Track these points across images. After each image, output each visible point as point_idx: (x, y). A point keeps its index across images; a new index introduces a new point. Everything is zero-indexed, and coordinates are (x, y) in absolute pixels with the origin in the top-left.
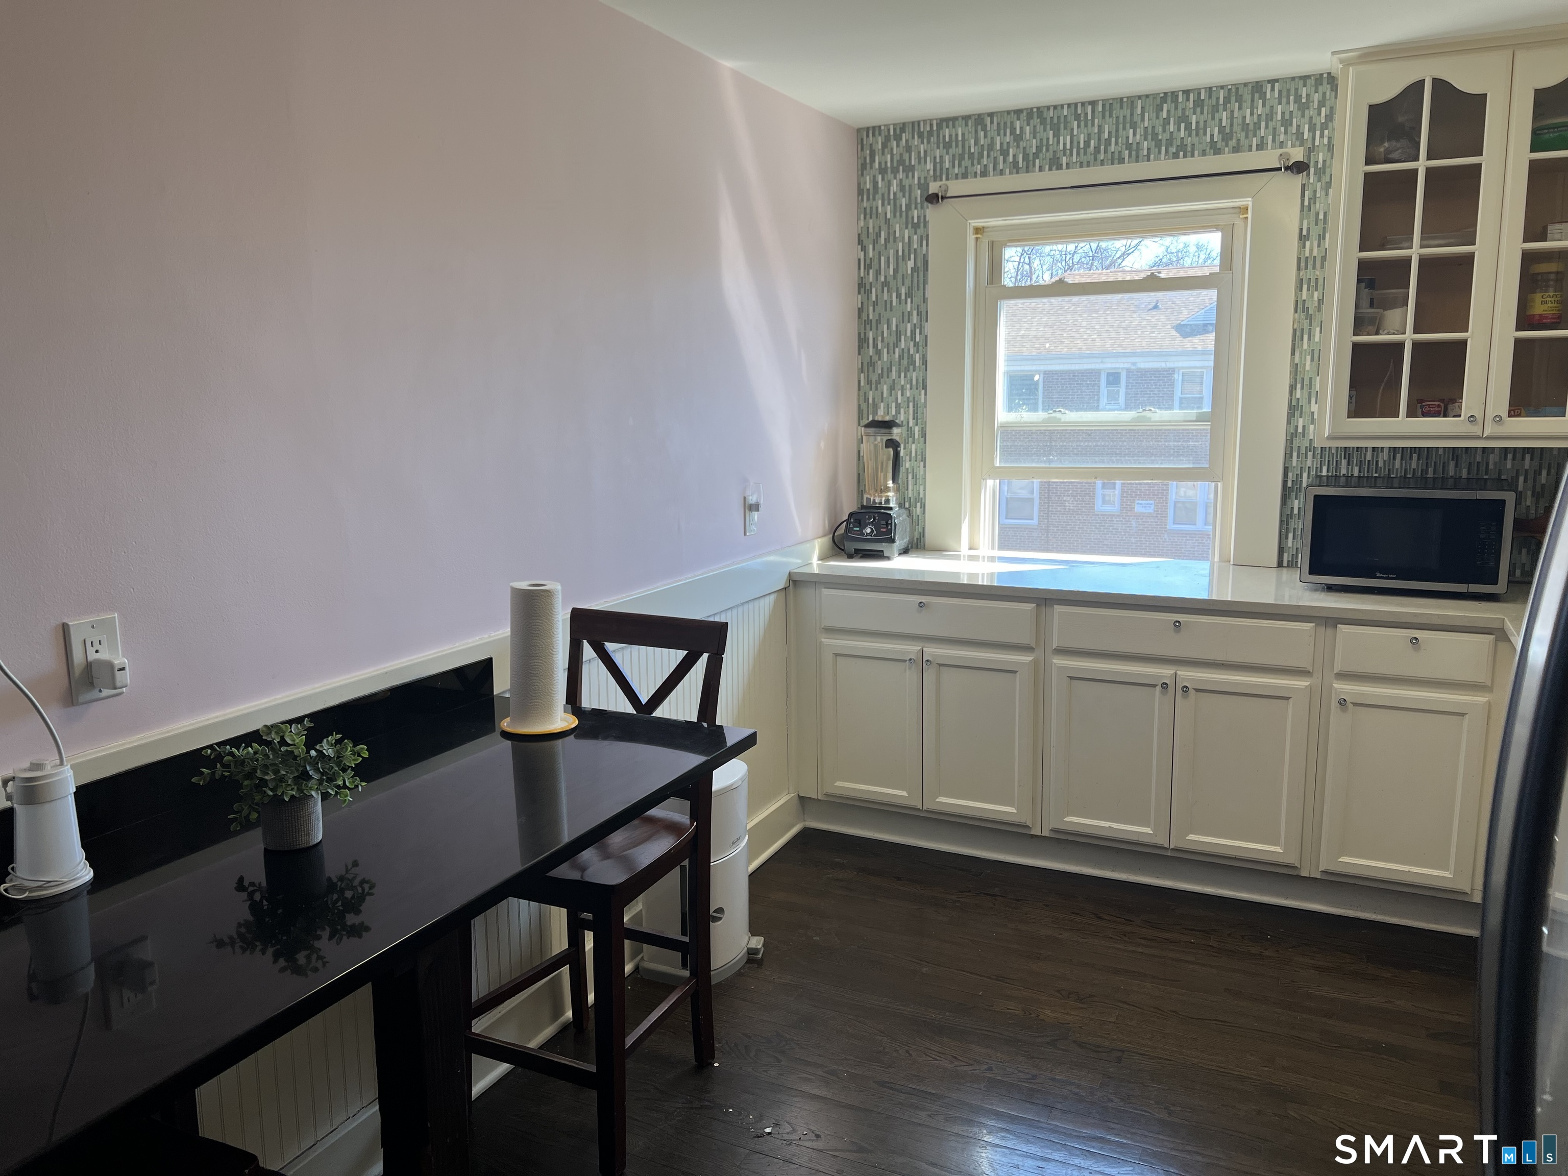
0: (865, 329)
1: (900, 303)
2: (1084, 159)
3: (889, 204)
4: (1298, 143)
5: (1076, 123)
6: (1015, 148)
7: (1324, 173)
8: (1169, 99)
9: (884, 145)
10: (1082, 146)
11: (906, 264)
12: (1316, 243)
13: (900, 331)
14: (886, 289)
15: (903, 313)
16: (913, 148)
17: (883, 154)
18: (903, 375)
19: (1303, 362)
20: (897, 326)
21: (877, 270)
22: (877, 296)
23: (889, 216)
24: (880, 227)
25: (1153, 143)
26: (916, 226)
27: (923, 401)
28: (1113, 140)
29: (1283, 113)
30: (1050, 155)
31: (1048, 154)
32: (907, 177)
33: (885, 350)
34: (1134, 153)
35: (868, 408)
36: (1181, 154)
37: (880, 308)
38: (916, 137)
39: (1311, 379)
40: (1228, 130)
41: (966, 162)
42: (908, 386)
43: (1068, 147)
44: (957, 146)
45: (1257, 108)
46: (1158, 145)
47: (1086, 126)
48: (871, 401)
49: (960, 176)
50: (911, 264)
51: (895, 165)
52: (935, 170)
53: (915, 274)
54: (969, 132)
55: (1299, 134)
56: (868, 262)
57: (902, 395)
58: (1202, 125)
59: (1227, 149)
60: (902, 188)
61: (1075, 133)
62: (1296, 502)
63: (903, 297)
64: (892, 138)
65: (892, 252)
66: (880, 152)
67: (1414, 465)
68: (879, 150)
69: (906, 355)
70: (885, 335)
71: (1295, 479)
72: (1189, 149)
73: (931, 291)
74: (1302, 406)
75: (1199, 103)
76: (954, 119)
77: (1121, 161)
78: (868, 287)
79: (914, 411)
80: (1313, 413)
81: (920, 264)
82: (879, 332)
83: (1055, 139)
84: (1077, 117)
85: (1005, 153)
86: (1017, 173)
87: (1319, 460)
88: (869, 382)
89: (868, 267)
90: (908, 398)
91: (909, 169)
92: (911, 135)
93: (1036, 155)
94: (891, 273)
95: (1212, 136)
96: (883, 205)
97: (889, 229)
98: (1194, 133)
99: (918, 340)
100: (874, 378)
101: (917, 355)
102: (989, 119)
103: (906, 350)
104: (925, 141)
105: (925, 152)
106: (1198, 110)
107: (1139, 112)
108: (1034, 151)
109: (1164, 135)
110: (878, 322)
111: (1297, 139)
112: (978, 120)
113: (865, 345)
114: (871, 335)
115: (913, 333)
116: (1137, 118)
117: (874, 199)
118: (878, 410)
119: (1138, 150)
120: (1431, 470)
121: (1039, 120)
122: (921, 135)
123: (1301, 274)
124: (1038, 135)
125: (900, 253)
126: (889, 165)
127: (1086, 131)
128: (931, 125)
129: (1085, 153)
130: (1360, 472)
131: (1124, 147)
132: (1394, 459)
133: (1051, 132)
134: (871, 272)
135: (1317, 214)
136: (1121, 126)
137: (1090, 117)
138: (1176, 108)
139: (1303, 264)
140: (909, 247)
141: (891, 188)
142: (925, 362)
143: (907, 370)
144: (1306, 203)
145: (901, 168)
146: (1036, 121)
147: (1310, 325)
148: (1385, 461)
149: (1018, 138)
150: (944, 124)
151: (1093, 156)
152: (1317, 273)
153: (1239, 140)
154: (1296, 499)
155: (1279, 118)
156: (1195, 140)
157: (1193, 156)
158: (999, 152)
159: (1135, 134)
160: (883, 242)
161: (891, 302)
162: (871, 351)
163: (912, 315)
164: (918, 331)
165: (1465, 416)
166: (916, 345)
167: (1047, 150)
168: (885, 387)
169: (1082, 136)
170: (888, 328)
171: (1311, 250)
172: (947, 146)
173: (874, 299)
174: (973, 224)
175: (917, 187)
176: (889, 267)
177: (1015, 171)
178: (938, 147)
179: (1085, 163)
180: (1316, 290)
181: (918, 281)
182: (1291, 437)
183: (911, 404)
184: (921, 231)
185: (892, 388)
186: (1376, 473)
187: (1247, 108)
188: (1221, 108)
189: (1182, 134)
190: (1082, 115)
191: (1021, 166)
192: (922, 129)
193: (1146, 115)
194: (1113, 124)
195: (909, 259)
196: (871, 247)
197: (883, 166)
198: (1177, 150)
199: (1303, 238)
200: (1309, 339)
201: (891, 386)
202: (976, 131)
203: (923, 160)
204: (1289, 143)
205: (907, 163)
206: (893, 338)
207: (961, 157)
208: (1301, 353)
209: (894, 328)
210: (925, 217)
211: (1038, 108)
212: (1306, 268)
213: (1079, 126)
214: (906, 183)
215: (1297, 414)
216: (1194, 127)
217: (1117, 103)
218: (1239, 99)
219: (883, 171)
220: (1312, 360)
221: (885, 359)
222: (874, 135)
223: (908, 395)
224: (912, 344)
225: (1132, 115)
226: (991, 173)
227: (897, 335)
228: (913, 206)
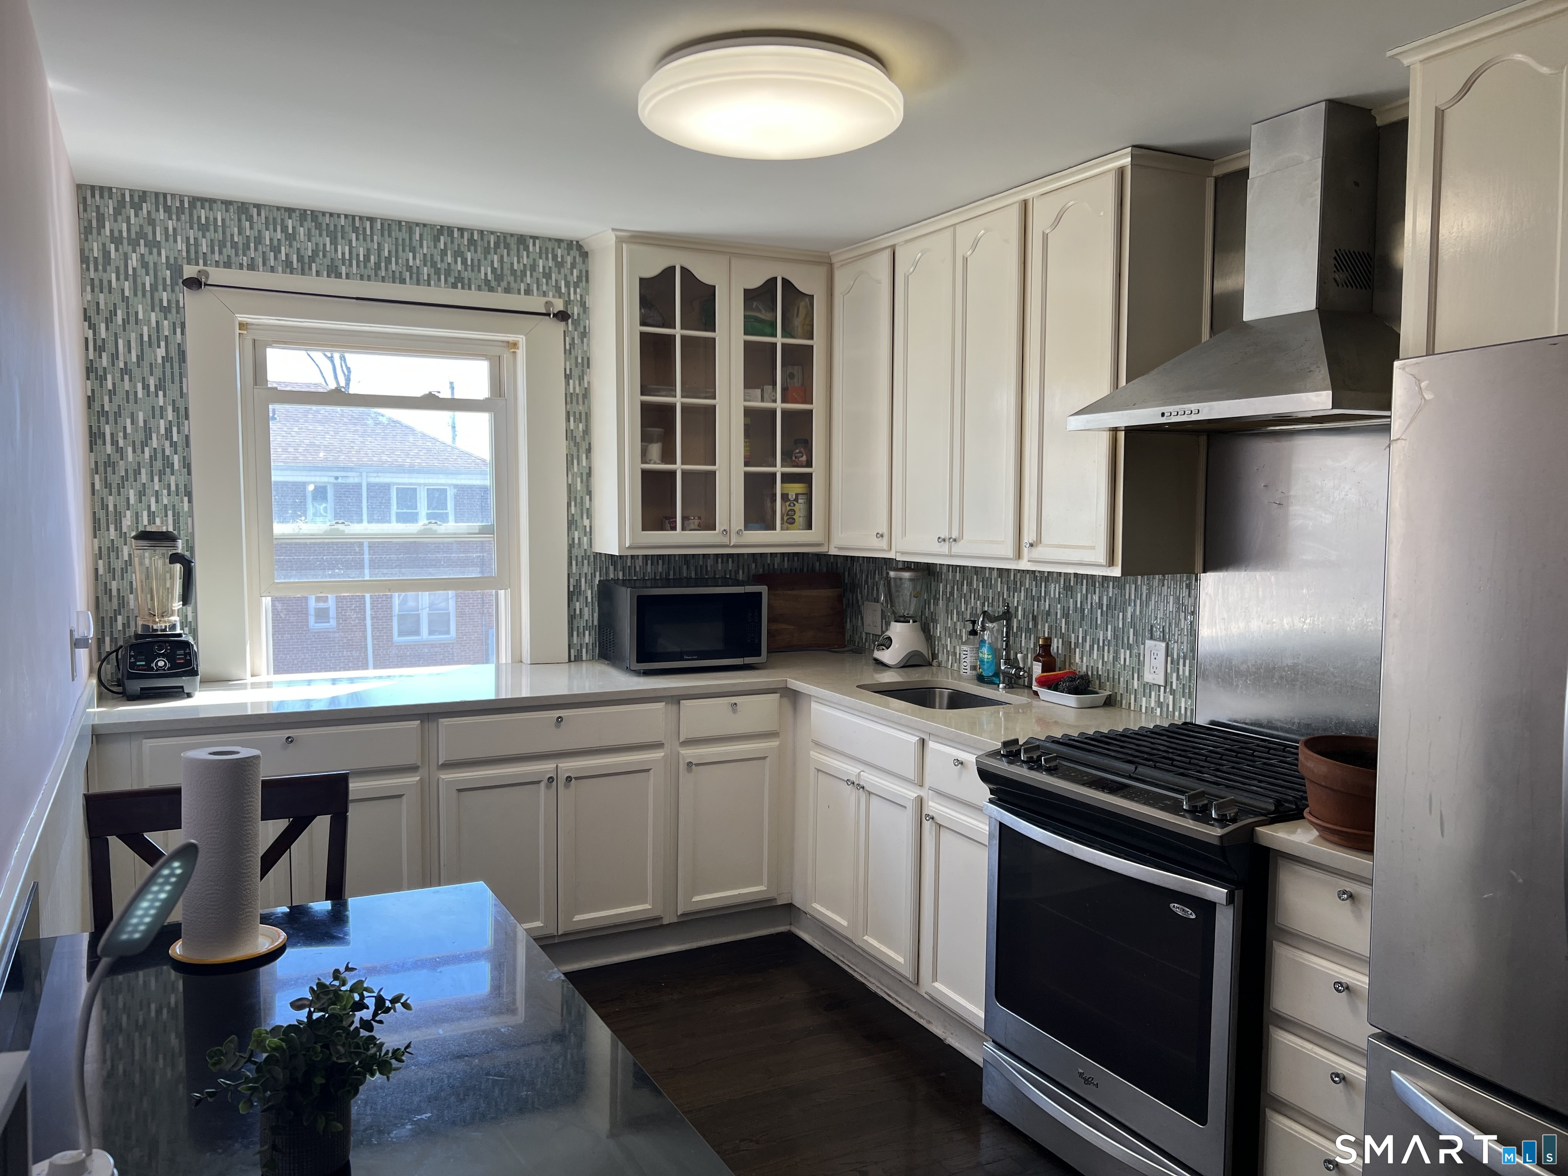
0: (99, 422)
1: (148, 396)
2: (366, 273)
3: (126, 279)
4: (557, 295)
5: (354, 235)
6: (287, 247)
7: (579, 324)
8: (446, 232)
9: (118, 212)
10: (362, 258)
11: (155, 352)
12: (577, 382)
13: (150, 428)
14: (126, 377)
15: (153, 407)
16: (158, 222)
17: (116, 221)
18: (156, 479)
19: (575, 483)
20: (145, 421)
21: (112, 354)
22: (114, 384)
23: (127, 294)
24: (115, 304)
25: (433, 270)
26: (166, 311)
27: (186, 509)
28: (393, 259)
29: (544, 267)
30: (327, 261)
31: (325, 260)
32: (151, 253)
33: (130, 449)
34: (414, 276)
35: (107, 516)
36: (460, 285)
37: (117, 400)
38: (161, 210)
39: (582, 497)
40: (499, 272)
41: (228, 250)
42: (165, 492)
43: (347, 257)
44: (216, 231)
45: (523, 258)
46: (438, 272)
47: (365, 240)
48: (111, 508)
49: (221, 264)
50: (161, 352)
51: (133, 236)
52: (188, 252)
53: (168, 365)
54: (231, 219)
55: (558, 288)
56: (99, 343)
57: (157, 502)
58: (476, 263)
59: (499, 288)
60: (145, 265)
61: (354, 244)
62: (578, 604)
63: (152, 389)
64: (128, 205)
65: (133, 335)
66: (112, 218)
67: (660, 569)
68: (109, 214)
69: (159, 456)
70: (129, 430)
71: (575, 584)
72: (466, 281)
73: (192, 384)
74: (576, 520)
75: (472, 241)
76: (212, 201)
77: (403, 281)
78: (100, 372)
79: (174, 520)
80: (586, 526)
81: (174, 353)
82: (120, 427)
83: (333, 247)
84: (355, 230)
85: (276, 250)
86: (291, 273)
87: (593, 567)
88: (107, 485)
89: (100, 349)
90: (166, 506)
91: (153, 245)
92: (154, 206)
93: (312, 259)
94: (134, 359)
95: (486, 274)
96: (118, 279)
97: (128, 308)
98: (469, 268)
99: (175, 439)
100: (115, 480)
101: (176, 457)
102: (255, 210)
103: (159, 451)
104: (174, 217)
105: (174, 229)
106: (472, 248)
107: (418, 238)
108: (310, 254)
109: (443, 265)
110: (118, 415)
111: (556, 291)
112: (243, 209)
113: (99, 442)
114: (108, 430)
115: (169, 430)
116: (416, 243)
117: (105, 271)
118: (123, 519)
119: (418, 274)
120: (672, 573)
121: (314, 224)
122: (167, 209)
123: (568, 407)
124: (313, 239)
125: (146, 338)
126: (125, 234)
127: (365, 246)
128: (182, 202)
129: (365, 267)
130: (623, 576)
131: (405, 268)
132: (647, 565)
133: (328, 239)
134: (104, 355)
135: (577, 358)
136: (400, 248)
137: (368, 232)
138: (452, 242)
139: (569, 399)
140: (158, 332)
141: (129, 261)
142: (187, 465)
143: (162, 473)
144: (568, 347)
145: (142, 242)
146: (309, 224)
147: (578, 451)
148: (640, 566)
149: (291, 238)
150: (199, 204)
151: (373, 271)
152: (581, 408)
153: (509, 283)
154: (577, 601)
155: (541, 270)
156: (472, 275)
157: (470, 288)
158: (268, 248)
159: (414, 258)
160: (120, 322)
161: (136, 393)
162: (109, 449)
163: (166, 411)
164: (175, 429)
165: (719, 530)
166: (173, 445)
167: (324, 256)
168: (132, 492)
169: (361, 249)
170: (132, 423)
171: (574, 388)
172: (204, 228)
173: (110, 387)
174: (240, 319)
175: (164, 266)
176: (130, 352)
177: (288, 270)
178: (191, 228)
179: (366, 277)
180: (581, 422)
181: (172, 373)
182: (571, 546)
183: (170, 513)
184: (173, 316)
185: (141, 494)
186: (635, 576)
187: (514, 256)
188: (492, 251)
189: (459, 268)
190: (361, 229)
191: (295, 266)
192: (169, 203)
193: (425, 243)
194: (392, 244)
195: (159, 347)
196: (103, 326)
197: (116, 234)
198: (455, 280)
199: (568, 377)
200: (578, 464)
201: (140, 491)
202: (240, 220)
203: (171, 239)
204: (551, 294)
205: (150, 237)
206: (141, 436)
207: (222, 244)
208: (573, 475)
209: (141, 424)
210: (178, 302)
211: (312, 212)
212: (572, 403)
213: (357, 239)
214: (151, 260)
215: (573, 527)
216: (469, 263)
217: (396, 225)
218: (507, 246)
219: (117, 240)
220: (582, 482)
221: (130, 458)
222: (102, 197)
223: (165, 501)
224: (167, 444)
225: (410, 239)
226: (261, 268)
227: (145, 431)
228: (160, 288)
